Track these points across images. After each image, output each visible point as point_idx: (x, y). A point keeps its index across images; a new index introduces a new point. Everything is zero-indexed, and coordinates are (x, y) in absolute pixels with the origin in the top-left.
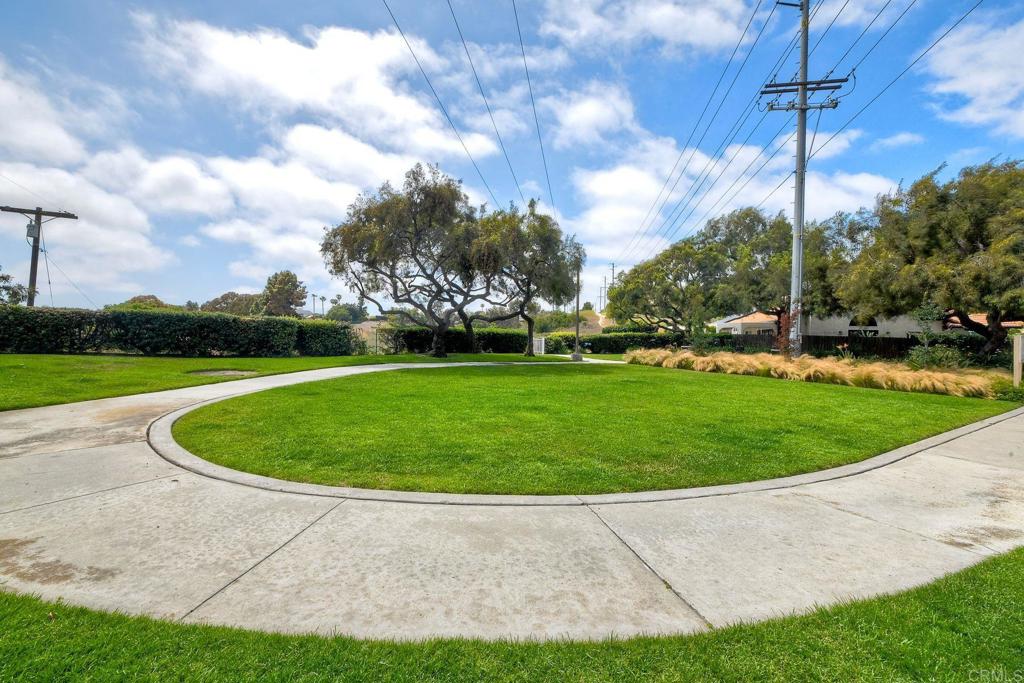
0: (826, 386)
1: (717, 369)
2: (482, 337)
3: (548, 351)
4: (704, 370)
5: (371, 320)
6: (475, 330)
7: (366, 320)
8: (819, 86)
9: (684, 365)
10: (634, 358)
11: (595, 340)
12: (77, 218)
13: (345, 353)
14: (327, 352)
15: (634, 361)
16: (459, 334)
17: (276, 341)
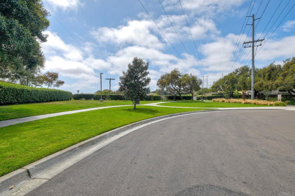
0: (248, 104)
1: (229, 102)
2: (183, 97)
3: (197, 100)
4: (226, 102)
5: (152, 93)
6: (181, 96)
7: (150, 93)
8: (258, 41)
9: (223, 101)
10: (214, 100)
11: (208, 97)
12: (115, 79)
13: (160, 100)
14: (158, 100)
15: (214, 101)
16: (178, 96)
17: (151, 98)
